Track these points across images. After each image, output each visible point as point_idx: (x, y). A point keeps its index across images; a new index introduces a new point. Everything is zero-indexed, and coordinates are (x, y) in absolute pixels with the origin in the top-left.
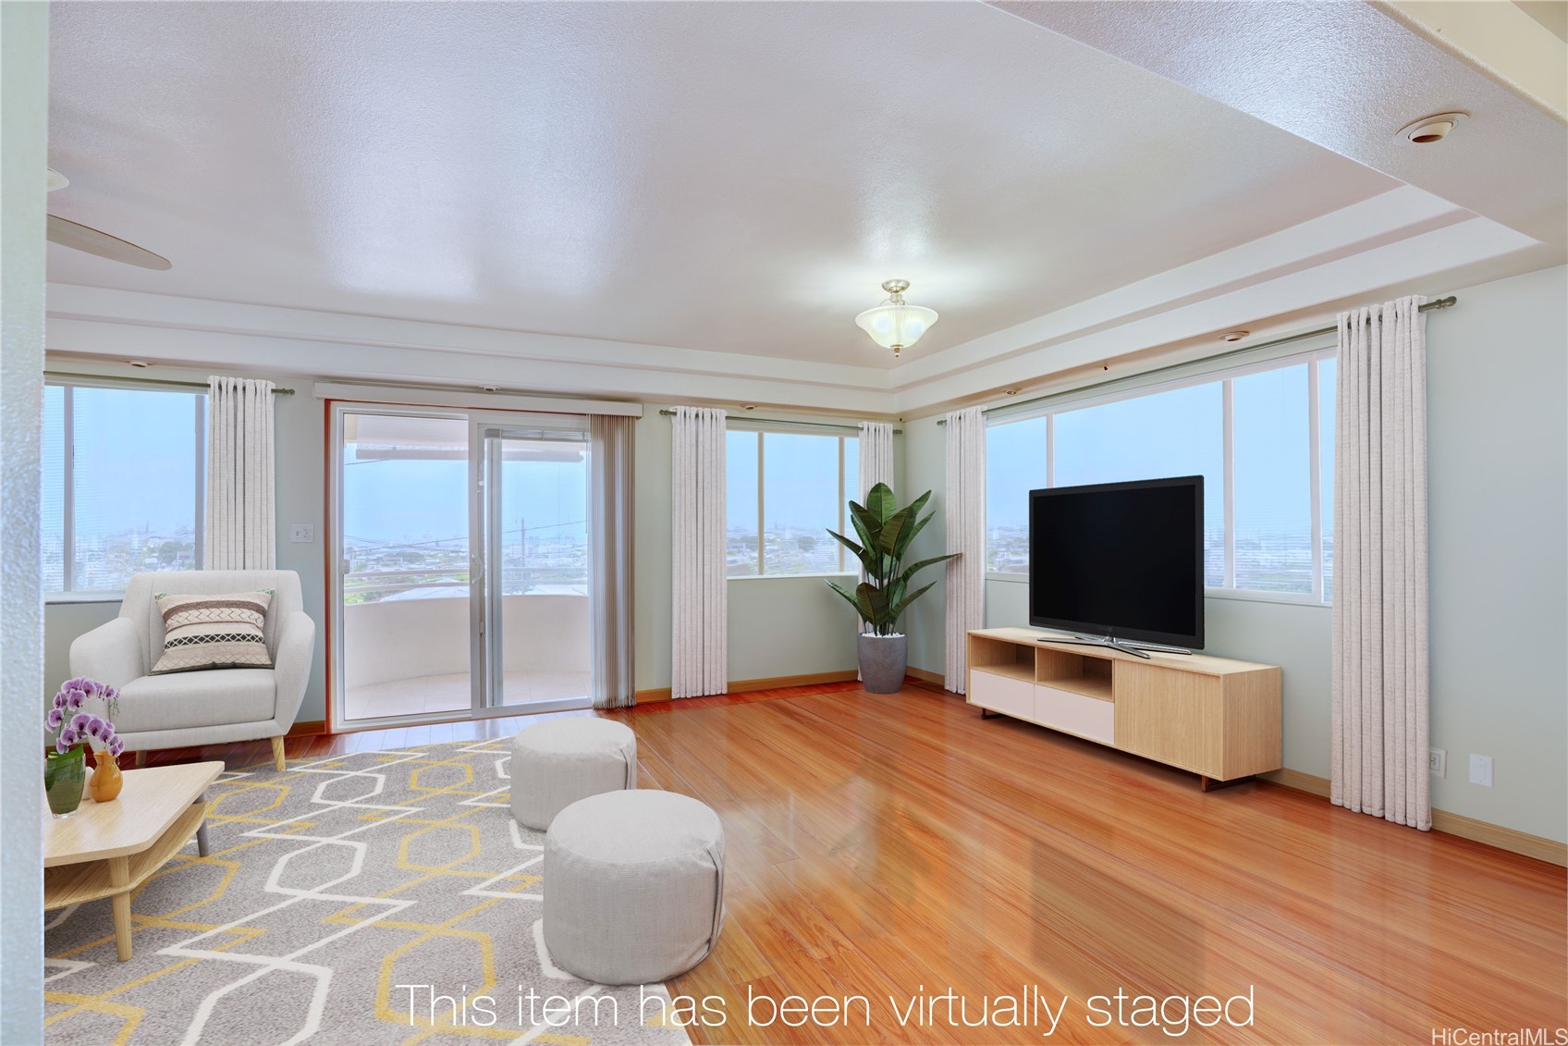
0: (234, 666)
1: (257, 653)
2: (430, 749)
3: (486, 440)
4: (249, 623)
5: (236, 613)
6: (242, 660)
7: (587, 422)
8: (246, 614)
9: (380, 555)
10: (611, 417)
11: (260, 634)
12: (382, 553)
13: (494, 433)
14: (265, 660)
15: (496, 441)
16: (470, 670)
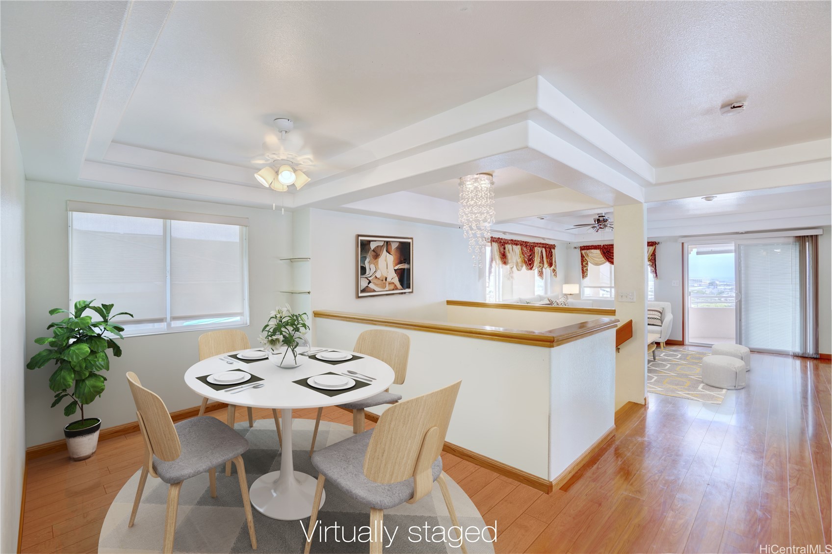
0: (653, 325)
1: (658, 322)
2: (698, 352)
4: (657, 315)
5: (654, 312)
6: (654, 324)
8: (656, 313)
10: (804, 236)
11: (660, 318)
14: (660, 324)
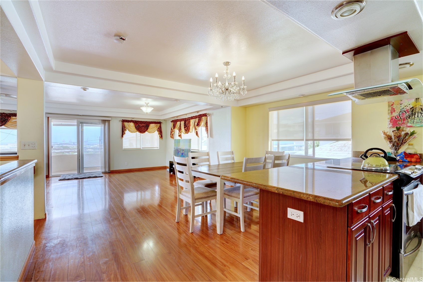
3: (80, 124)
7: (101, 121)
9: (55, 147)
10: (105, 120)
12: (55, 146)
13: (82, 123)
15: (82, 124)
16: (77, 169)
